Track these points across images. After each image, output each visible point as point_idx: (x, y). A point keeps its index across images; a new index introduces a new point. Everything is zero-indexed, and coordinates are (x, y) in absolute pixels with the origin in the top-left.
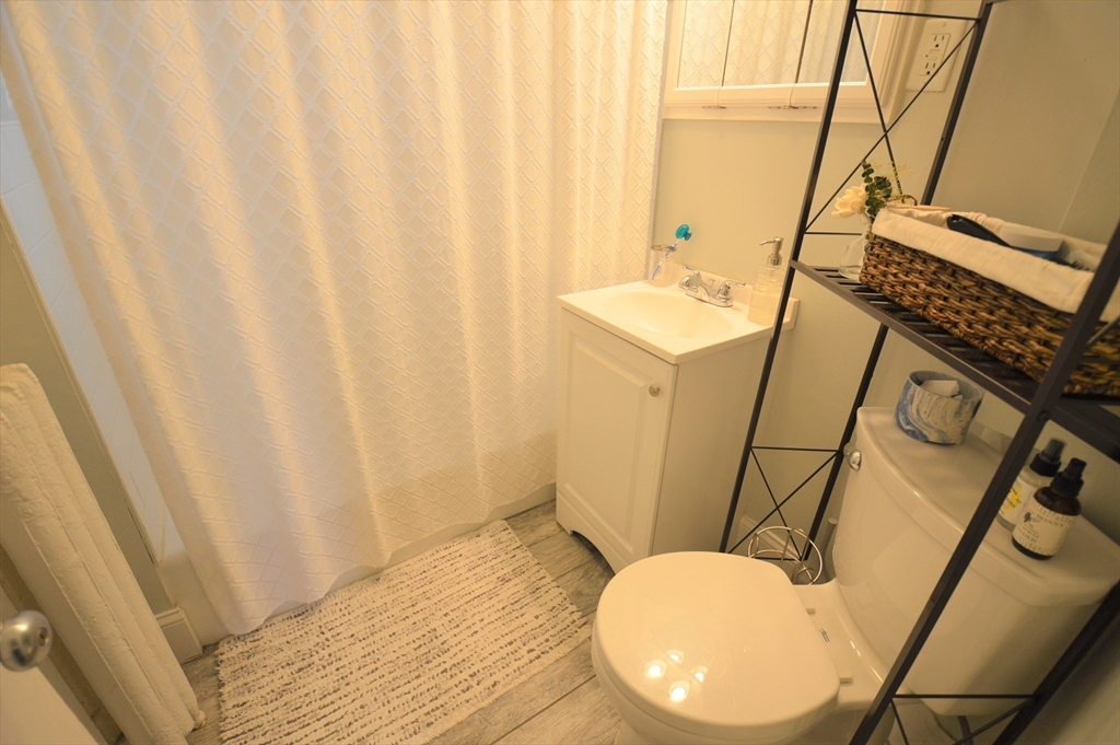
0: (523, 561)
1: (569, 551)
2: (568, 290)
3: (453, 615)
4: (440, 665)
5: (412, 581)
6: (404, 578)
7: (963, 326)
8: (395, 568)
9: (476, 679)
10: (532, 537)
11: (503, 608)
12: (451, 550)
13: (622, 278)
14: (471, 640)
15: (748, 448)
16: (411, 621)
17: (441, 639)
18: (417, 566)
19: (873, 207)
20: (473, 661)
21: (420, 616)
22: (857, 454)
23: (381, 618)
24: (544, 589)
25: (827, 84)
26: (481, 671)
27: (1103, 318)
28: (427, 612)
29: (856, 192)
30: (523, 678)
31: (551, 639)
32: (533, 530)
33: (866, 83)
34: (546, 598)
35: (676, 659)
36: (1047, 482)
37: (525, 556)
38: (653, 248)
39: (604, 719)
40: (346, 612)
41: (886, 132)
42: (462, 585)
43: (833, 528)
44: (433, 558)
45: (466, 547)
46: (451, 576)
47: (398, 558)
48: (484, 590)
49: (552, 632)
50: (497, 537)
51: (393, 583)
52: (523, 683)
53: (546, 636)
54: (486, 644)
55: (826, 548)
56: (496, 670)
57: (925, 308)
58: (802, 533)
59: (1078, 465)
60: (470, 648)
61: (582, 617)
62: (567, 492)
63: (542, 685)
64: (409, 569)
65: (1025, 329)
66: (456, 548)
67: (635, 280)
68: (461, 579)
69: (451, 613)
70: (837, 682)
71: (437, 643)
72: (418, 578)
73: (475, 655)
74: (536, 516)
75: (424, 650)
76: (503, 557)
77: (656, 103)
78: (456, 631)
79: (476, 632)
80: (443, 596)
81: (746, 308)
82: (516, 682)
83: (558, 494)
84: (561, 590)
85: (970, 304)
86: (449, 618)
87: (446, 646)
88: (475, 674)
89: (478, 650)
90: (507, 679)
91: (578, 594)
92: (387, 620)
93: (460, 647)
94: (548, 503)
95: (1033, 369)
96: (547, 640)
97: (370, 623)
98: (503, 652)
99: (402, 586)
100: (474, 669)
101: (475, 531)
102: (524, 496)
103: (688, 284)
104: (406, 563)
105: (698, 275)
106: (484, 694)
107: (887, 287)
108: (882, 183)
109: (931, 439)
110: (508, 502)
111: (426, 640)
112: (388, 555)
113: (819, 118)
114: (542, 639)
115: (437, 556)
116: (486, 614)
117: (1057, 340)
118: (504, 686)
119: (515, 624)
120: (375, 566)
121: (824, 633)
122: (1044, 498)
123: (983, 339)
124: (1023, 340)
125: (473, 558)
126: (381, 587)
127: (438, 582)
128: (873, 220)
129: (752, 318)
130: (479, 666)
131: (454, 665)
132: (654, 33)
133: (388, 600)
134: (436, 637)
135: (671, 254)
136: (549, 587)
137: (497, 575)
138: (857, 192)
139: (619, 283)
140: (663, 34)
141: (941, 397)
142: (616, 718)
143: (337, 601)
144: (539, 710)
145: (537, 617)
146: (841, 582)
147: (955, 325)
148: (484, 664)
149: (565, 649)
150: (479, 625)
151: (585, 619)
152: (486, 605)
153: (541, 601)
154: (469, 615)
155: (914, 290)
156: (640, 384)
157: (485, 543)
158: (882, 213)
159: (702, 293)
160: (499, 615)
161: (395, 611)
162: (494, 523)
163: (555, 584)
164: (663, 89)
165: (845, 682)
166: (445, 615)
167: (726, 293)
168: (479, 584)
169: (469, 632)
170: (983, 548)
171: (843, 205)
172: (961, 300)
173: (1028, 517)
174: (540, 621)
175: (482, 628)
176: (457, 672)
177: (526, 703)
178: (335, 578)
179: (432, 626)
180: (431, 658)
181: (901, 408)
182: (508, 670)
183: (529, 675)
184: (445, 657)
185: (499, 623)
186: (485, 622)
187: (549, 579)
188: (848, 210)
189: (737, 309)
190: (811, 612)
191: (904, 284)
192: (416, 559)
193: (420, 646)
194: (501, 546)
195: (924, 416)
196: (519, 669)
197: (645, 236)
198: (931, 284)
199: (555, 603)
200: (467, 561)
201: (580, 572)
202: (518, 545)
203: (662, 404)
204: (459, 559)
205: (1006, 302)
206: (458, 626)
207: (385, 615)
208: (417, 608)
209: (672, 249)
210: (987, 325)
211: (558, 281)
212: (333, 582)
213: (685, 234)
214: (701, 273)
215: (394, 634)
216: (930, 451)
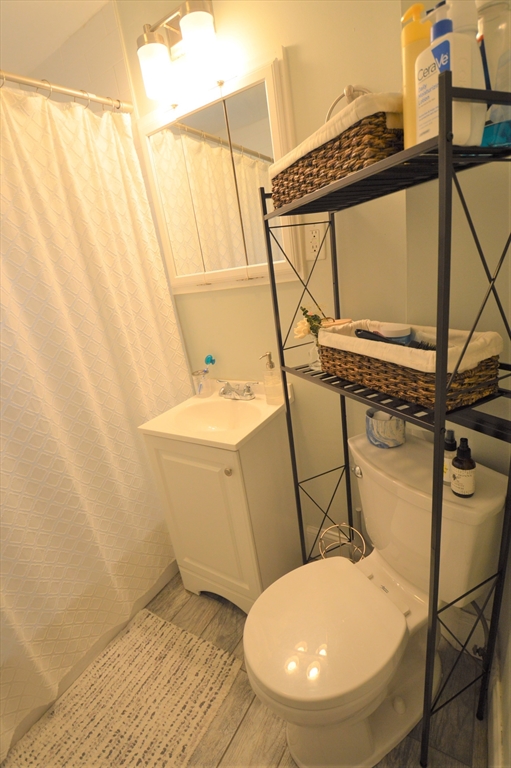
0: (171, 635)
1: (203, 608)
2: (144, 420)
3: (129, 710)
4: (133, 759)
5: (84, 699)
6: (76, 700)
7: (384, 387)
8: (65, 695)
9: (167, 753)
10: (171, 612)
11: (169, 682)
12: (108, 656)
13: (179, 400)
14: (152, 722)
15: (297, 485)
16: (95, 734)
17: (126, 736)
18: (85, 683)
19: (314, 330)
20: (159, 739)
21: (102, 726)
22: (358, 468)
23: (67, 746)
24: (195, 649)
25: (267, 264)
26: (169, 744)
27: (449, 371)
28: (107, 719)
29: (302, 324)
30: (204, 730)
31: (213, 686)
32: (170, 606)
33: (285, 261)
34: (199, 654)
35: (301, 649)
36: (454, 454)
37: (171, 630)
38: (193, 374)
39: (273, 726)
40: (32, 759)
41: (305, 286)
42: (128, 680)
43: (360, 514)
44: (96, 669)
45: (121, 647)
46: (116, 677)
47: (65, 685)
48: (148, 675)
49: (212, 681)
50: (143, 626)
51: (68, 709)
52: (206, 734)
53: (210, 685)
54: (165, 719)
55: (362, 529)
56: (181, 736)
57: (362, 381)
58: (345, 525)
59: (464, 441)
60: (153, 730)
61: (230, 655)
62: (186, 564)
63: (220, 727)
64: (78, 689)
65: (414, 384)
66: (112, 651)
67: (188, 397)
68: (125, 675)
69: (127, 709)
70: (403, 617)
71: (124, 741)
72: (89, 693)
73: (160, 734)
74: (169, 593)
75: (114, 755)
76: (154, 639)
77: (166, 286)
78: (136, 722)
79: (154, 714)
80: (115, 698)
81: (264, 397)
82: (200, 737)
83: (181, 569)
84: (207, 643)
85: (383, 376)
86: (127, 714)
87: (133, 740)
88: (165, 749)
89: (161, 727)
90: (192, 738)
91: (221, 639)
92: (73, 746)
93: (144, 734)
94: (175, 578)
95: (426, 404)
96: (211, 689)
97: (58, 757)
98: (181, 718)
99: (76, 707)
100: (163, 746)
101: (124, 629)
102: (155, 582)
103: (224, 393)
104: (74, 686)
105: (228, 384)
106: (179, 762)
107: (338, 372)
108: (316, 318)
109: (391, 445)
110: (144, 593)
111: (114, 744)
112: (56, 688)
113: (269, 282)
114: (207, 690)
115: (99, 666)
116: (156, 694)
117: (432, 387)
118: (192, 746)
119: (182, 690)
120: (47, 703)
121: (383, 588)
122: (457, 464)
123: (397, 392)
124: (416, 390)
125: (130, 653)
126: (58, 719)
127: (108, 687)
128: (317, 336)
129: (270, 402)
130: (166, 741)
131: (146, 752)
132: (152, 248)
133: (68, 726)
134: (122, 737)
135: (206, 375)
136: (197, 645)
137: (154, 657)
138: (304, 323)
139: (178, 403)
140: (158, 247)
141: (386, 421)
142: (281, 720)
143: (20, 753)
144: (225, 749)
145: (197, 675)
146: (379, 548)
147: (380, 387)
148: (170, 736)
149: (226, 688)
150: (154, 706)
151: (232, 656)
152: (154, 687)
153: (196, 659)
154: (142, 703)
155: (353, 372)
156: (217, 470)
157: (135, 635)
158: (321, 333)
159: (234, 395)
160: (167, 689)
161: (78, 733)
162: (138, 615)
163: (201, 640)
164: (168, 277)
165: (407, 614)
166: (123, 713)
167: (249, 391)
168: (142, 672)
169: (148, 717)
170: (444, 504)
171: (299, 332)
172: (378, 374)
173: (454, 477)
174: (200, 677)
175: (157, 708)
176: (150, 756)
177: (213, 750)
178: (12, 733)
179: (115, 729)
180: (123, 758)
181: (369, 433)
182: (190, 731)
183: (207, 725)
184: (136, 749)
185: (170, 696)
186: (158, 701)
187: (195, 638)
188: (302, 334)
189: (259, 399)
190: (371, 578)
191: (346, 370)
192: (81, 678)
193: (111, 752)
194: (149, 632)
195: (382, 435)
196: (198, 724)
197: (185, 368)
198: (360, 368)
199: (206, 656)
200: (126, 658)
201: (217, 621)
202: (162, 623)
203: (236, 479)
204: (118, 659)
205: (400, 372)
206: (137, 717)
207: (70, 742)
208: (97, 720)
209: (206, 372)
210: (396, 385)
211: (134, 417)
212: (11, 738)
213: (211, 360)
214: (231, 382)
215: (84, 754)
216: (392, 453)
